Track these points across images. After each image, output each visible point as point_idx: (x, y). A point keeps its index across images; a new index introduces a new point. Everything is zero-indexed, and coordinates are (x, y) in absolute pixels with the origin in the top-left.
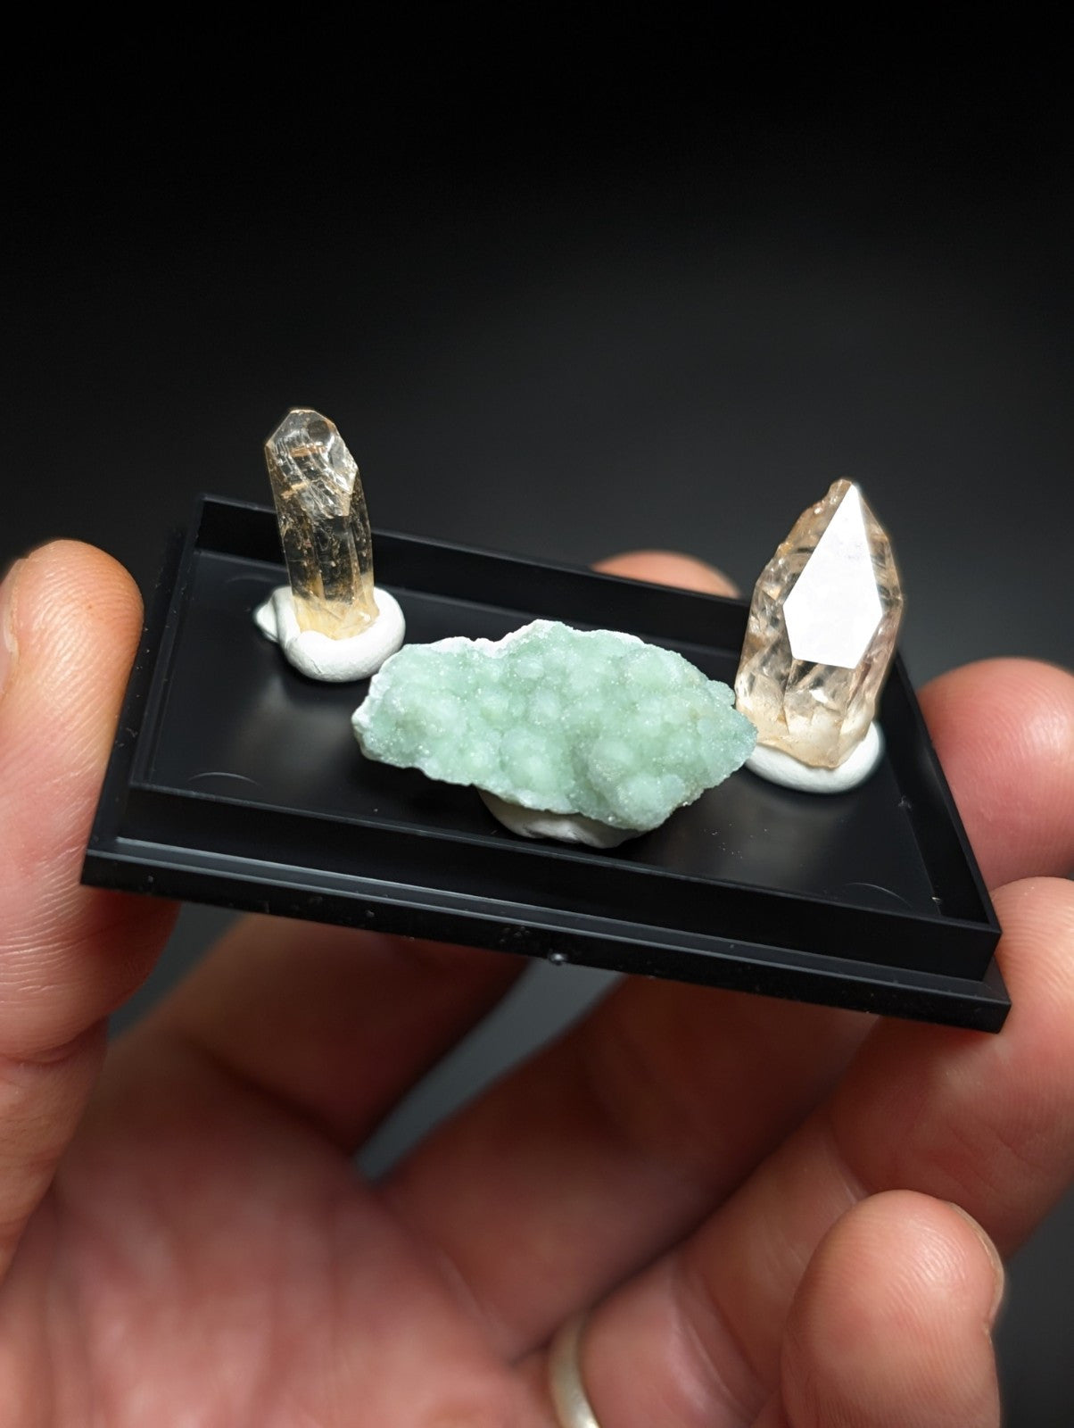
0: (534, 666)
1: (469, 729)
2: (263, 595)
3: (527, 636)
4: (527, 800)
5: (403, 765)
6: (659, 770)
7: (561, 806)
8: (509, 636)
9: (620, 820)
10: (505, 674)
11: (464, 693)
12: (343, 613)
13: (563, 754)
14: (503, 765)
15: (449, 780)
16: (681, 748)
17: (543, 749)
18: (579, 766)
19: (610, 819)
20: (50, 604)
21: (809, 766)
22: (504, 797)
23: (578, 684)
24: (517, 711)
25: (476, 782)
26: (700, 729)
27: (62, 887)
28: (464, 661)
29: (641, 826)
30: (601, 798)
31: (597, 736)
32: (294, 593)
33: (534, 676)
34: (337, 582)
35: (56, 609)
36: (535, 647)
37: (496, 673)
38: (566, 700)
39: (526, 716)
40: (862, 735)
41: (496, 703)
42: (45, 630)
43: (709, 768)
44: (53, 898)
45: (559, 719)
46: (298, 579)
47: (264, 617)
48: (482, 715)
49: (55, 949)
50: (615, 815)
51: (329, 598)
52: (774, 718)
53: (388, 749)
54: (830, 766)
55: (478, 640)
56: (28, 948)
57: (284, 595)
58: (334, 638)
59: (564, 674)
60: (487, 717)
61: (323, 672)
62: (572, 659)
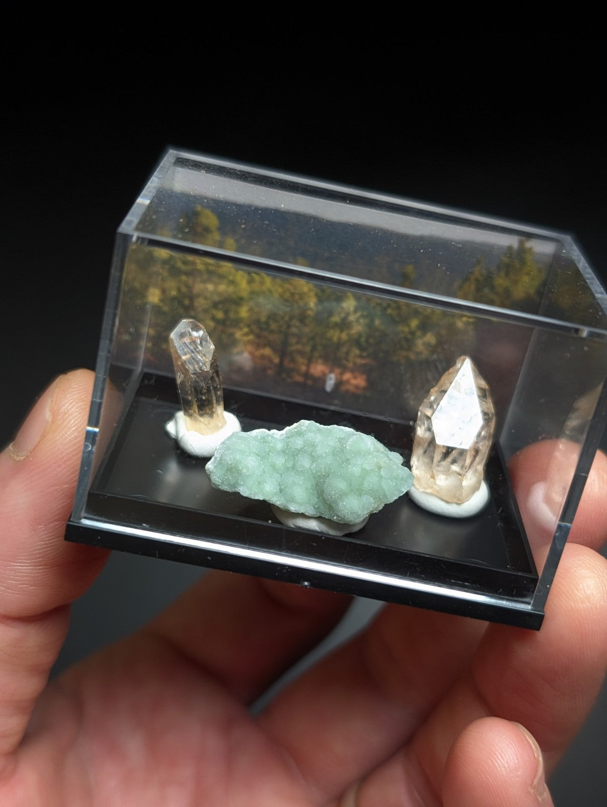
0: (299, 443)
1: (264, 472)
2: (171, 417)
3: (296, 428)
4: (293, 508)
5: (230, 491)
6: (360, 492)
7: (310, 511)
8: (288, 428)
9: (340, 518)
10: (284, 447)
11: (263, 456)
12: (209, 423)
13: (312, 485)
14: (281, 491)
15: (253, 497)
16: (371, 481)
17: (301, 483)
18: (319, 489)
19: (335, 518)
20: (72, 400)
21: (447, 502)
22: (281, 507)
23: (320, 450)
24: (290, 464)
25: (267, 499)
26: (382, 473)
28: (264, 440)
29: (351, 521)
30: (331, 508)
31: (329, 476)
32: (185, 414)
33: (299, 447)
34: (204, 407)
35: (74, 403)
36: (299, 434)
37: (279, 446)
38: (314, 458)
40: (476, 488)
41: (280, 461)
43: (387, 493)
44: (44, 544)
45: (311, 467)
46: (185, 406)
47: (170, 427)
48: (271, 466)
50: (338, 516)
51: (201, 415)
52: (429, 477)
53: (223, 483)
54: (459, 502)
55: (272, 430)
57: (180, 415)
58: (203, 434)
59: (314, 446)
60: (273, 466)
61: (197, 452)
62: (318, 438)
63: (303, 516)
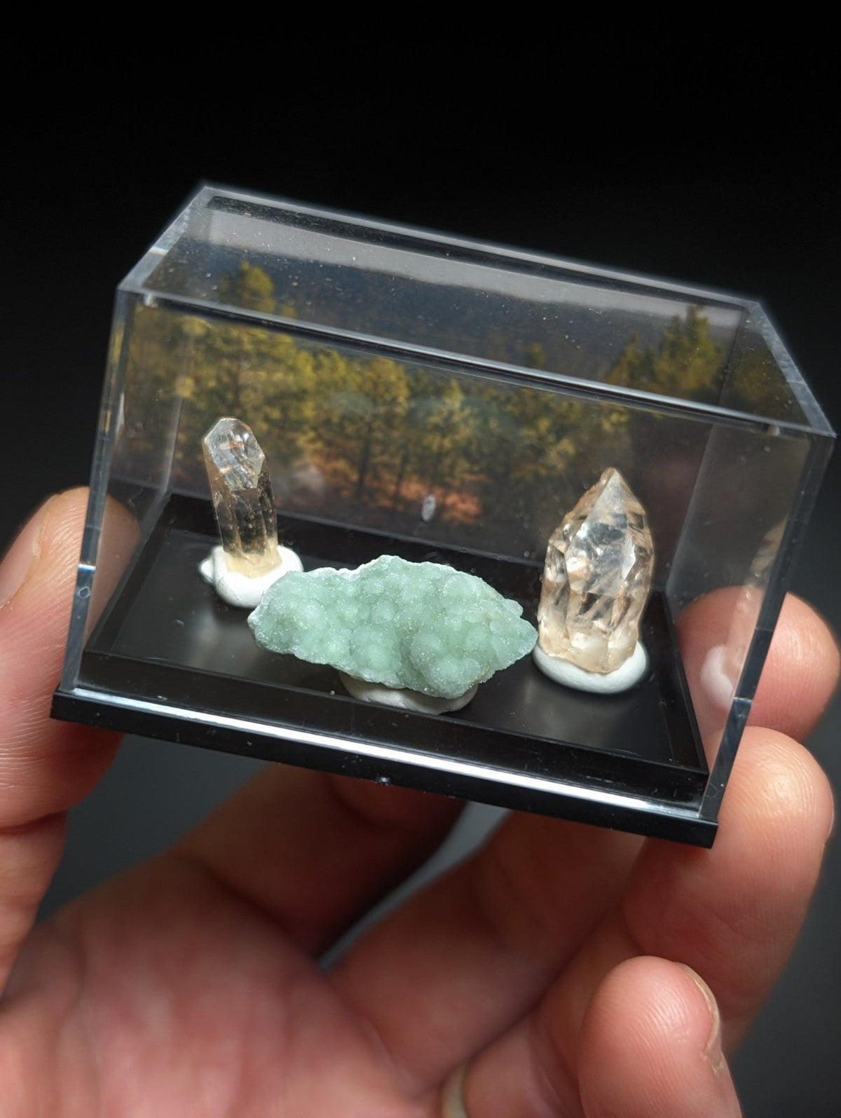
0: (378, 586)
1: (329, 626)
2: (206, 554)
3: (374, 566)
4: (368, 676)
5: (281, 652)
6: (460, 654)
7: (391, 680)
8: (363, 566)
9: (432, 690)
10: (357, 591)
11: (328, 604)
12: (258, 561)
13: (394, 644)
14: (352, 652)
15: (312, 660)
16: (477, 639)
17: (380, 641)
18: (405, 651)
19: (426, 689)
20: (68, 529)
21: (587, 671)
22: (351, 674)
23: (406, 597)
24: (365, 616)
25: (332, 663)
26: (492, 628)
27: (35, 720)
28: (329, 582)
29: (447, 694)
30: (419, 675)
31: (418, 631)
32: (225, 550)
33: (377, 592)
34: (250, 539)
35: (71, 532)
36: (379, 573)
37: (351, 591)
38: (397, 608)
39: (370, 620)
40: (628, 653)
41: (351, 612)
42: (61, 545)
43: (498, 655)
44: (28, 726)
45: (393, 620)
46: (226, 539)
47: (206, 568)
48: (338, 618)
49: (24, 761)
50: (429, 687)
51: (247, 551)
52: (561, 636)
53: (271, 641)
54: (603, 672)
55: (341, 569)
56: (6, 756)
57: (219, 551)
58: (249, 577)
59: (398, 590)
60: (341, 618)
61: (240, 600)
62: (404, 580)
63: (381, 687)
